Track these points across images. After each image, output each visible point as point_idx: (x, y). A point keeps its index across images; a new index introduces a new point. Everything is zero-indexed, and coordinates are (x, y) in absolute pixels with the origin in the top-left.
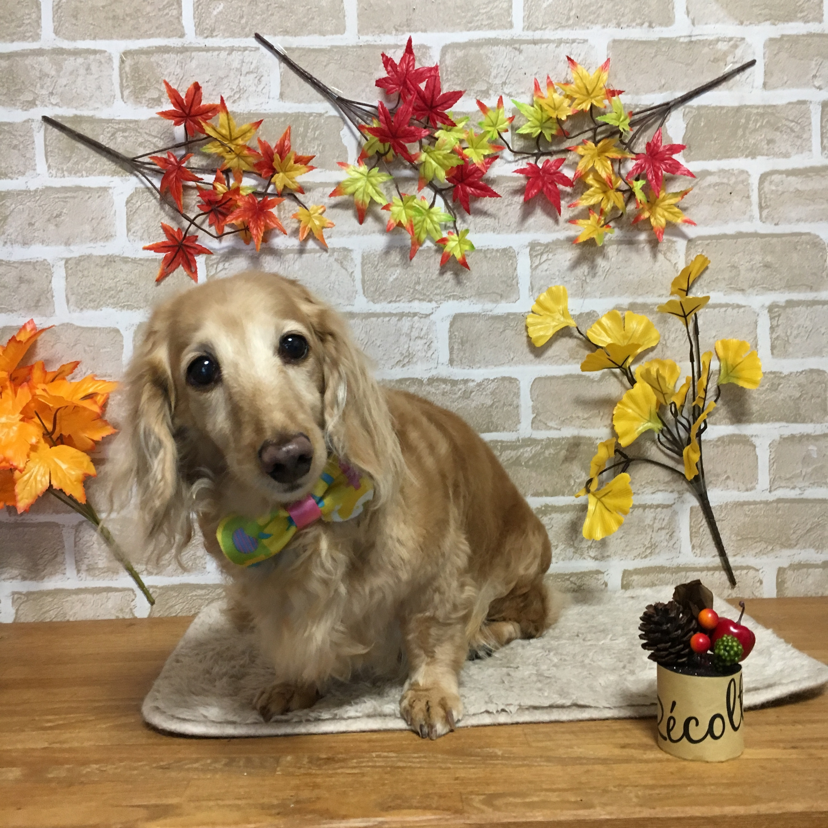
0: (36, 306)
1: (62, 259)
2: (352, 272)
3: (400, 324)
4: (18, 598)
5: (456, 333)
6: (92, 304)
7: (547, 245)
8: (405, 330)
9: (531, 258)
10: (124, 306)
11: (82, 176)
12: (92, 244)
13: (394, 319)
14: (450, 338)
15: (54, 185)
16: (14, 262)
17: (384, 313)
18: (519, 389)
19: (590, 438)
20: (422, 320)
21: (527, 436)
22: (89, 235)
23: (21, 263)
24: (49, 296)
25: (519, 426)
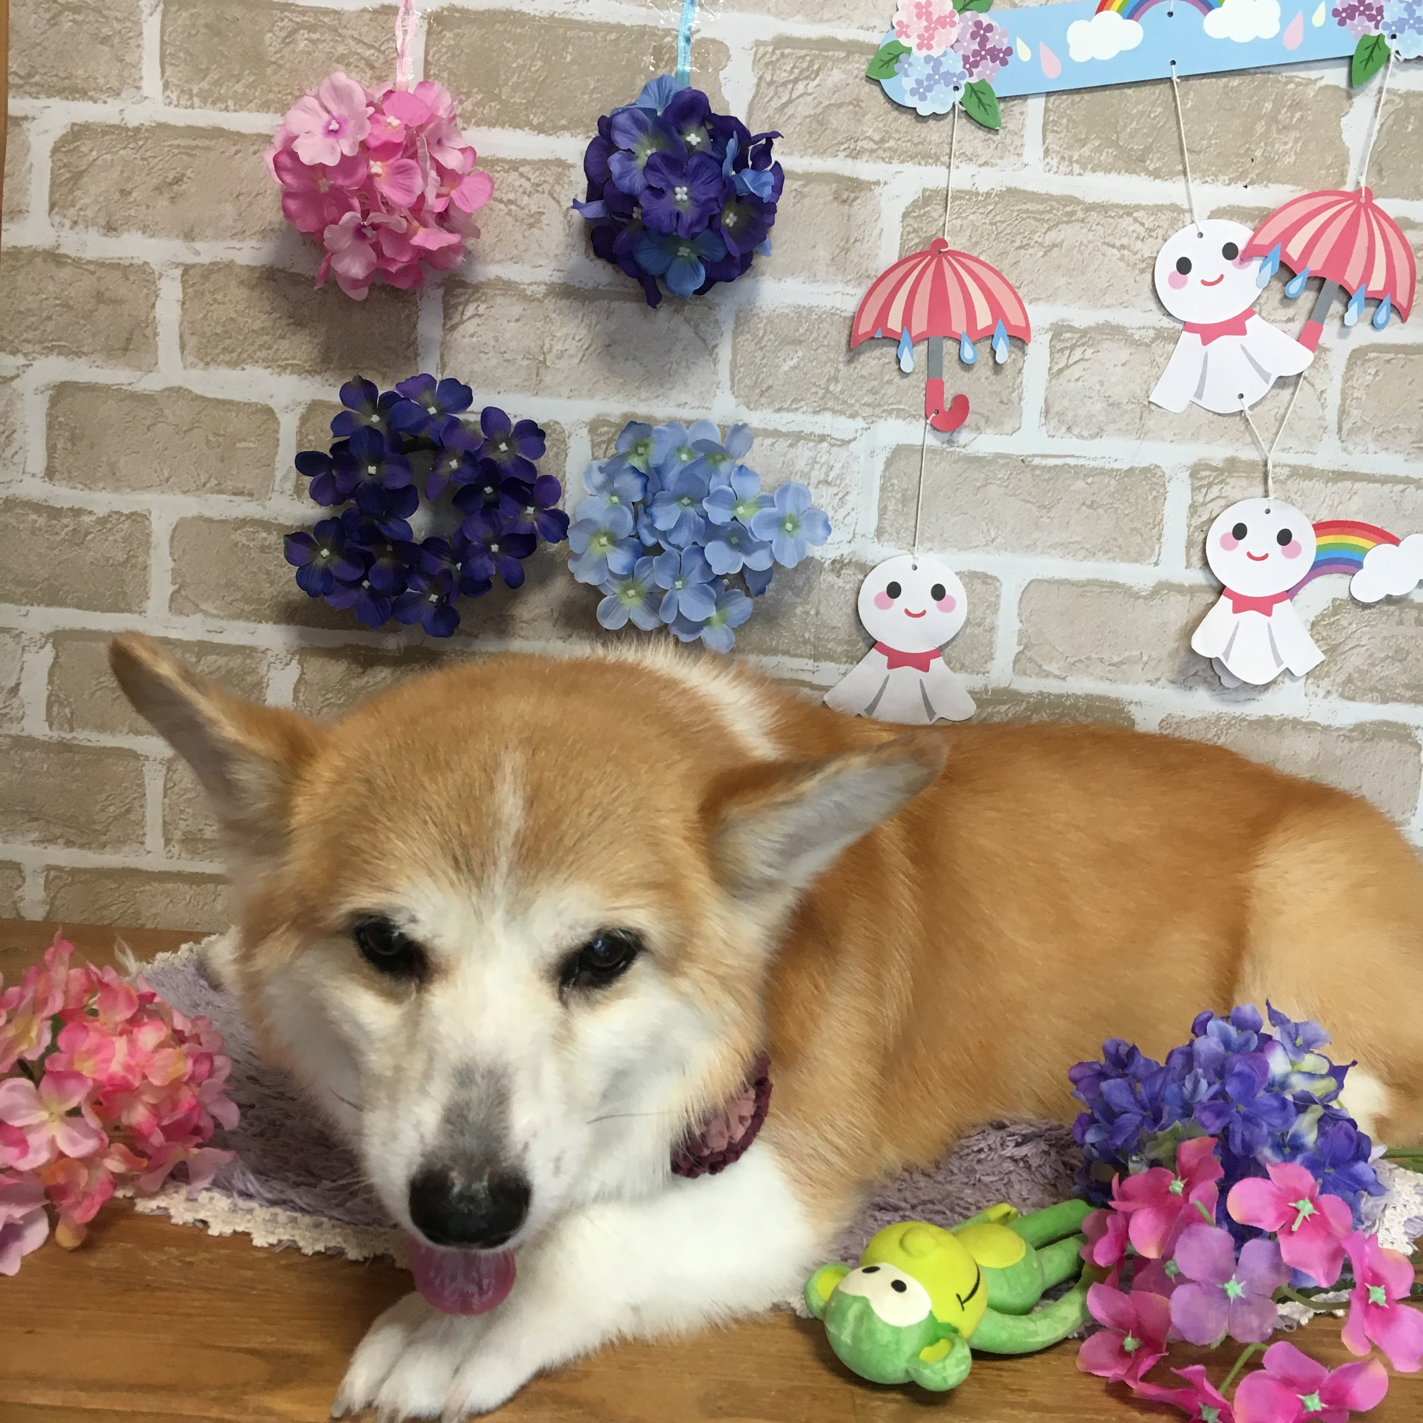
0: (125, 349)
1: (178, 265)
2: (715, 346)
3: (791, 453)
4: (55, 877)
5: (895, 481)
6: (227, 357)
7: (1084, 332)
8: (801, 464)
9: (1051, 354)
10: (287, 366)
11: (227, 109)
12: (235, 243)
13: (782, 445)
14: (883, 489)
15: (172, 123)
16: (89, 262)
17: (765, 430)
18: (998, 596)
19: (1117, 701)
20: (835, 450)
21: (1003, 684)
22: (231, 223)
23: (102, 264)
24: (148, 331)
25: (989, 665)
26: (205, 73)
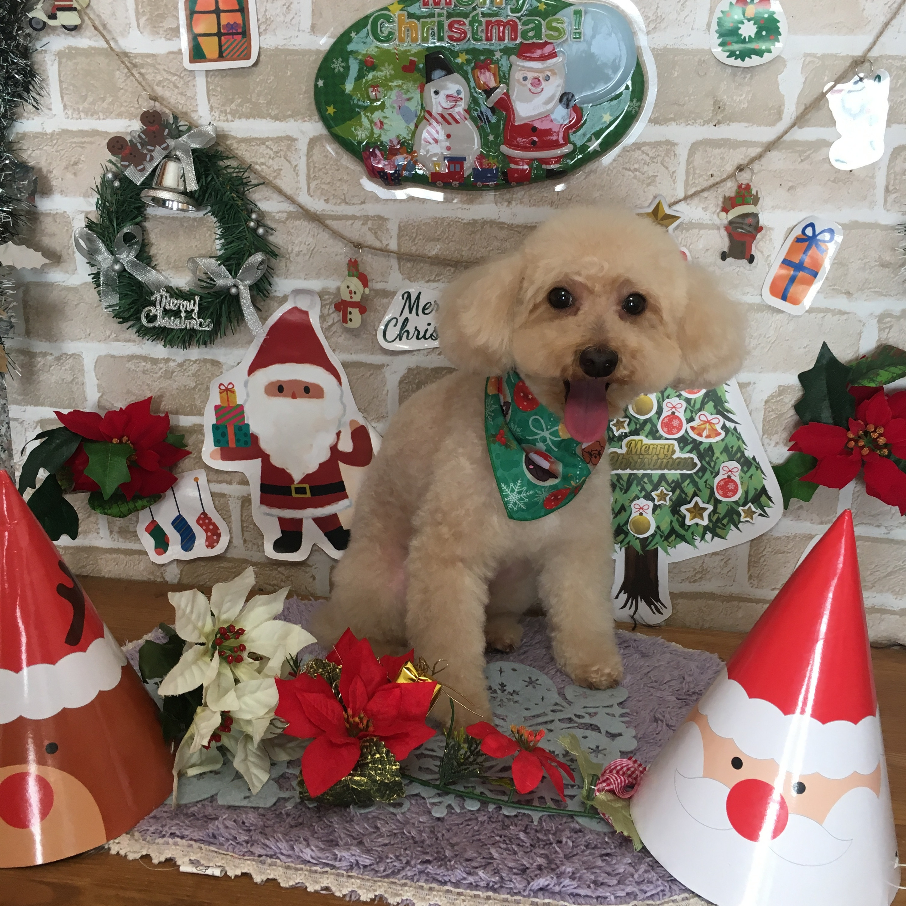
1: (82, 212)
11: (99, 119)
15: (70, 128)
26: (85, 98)
